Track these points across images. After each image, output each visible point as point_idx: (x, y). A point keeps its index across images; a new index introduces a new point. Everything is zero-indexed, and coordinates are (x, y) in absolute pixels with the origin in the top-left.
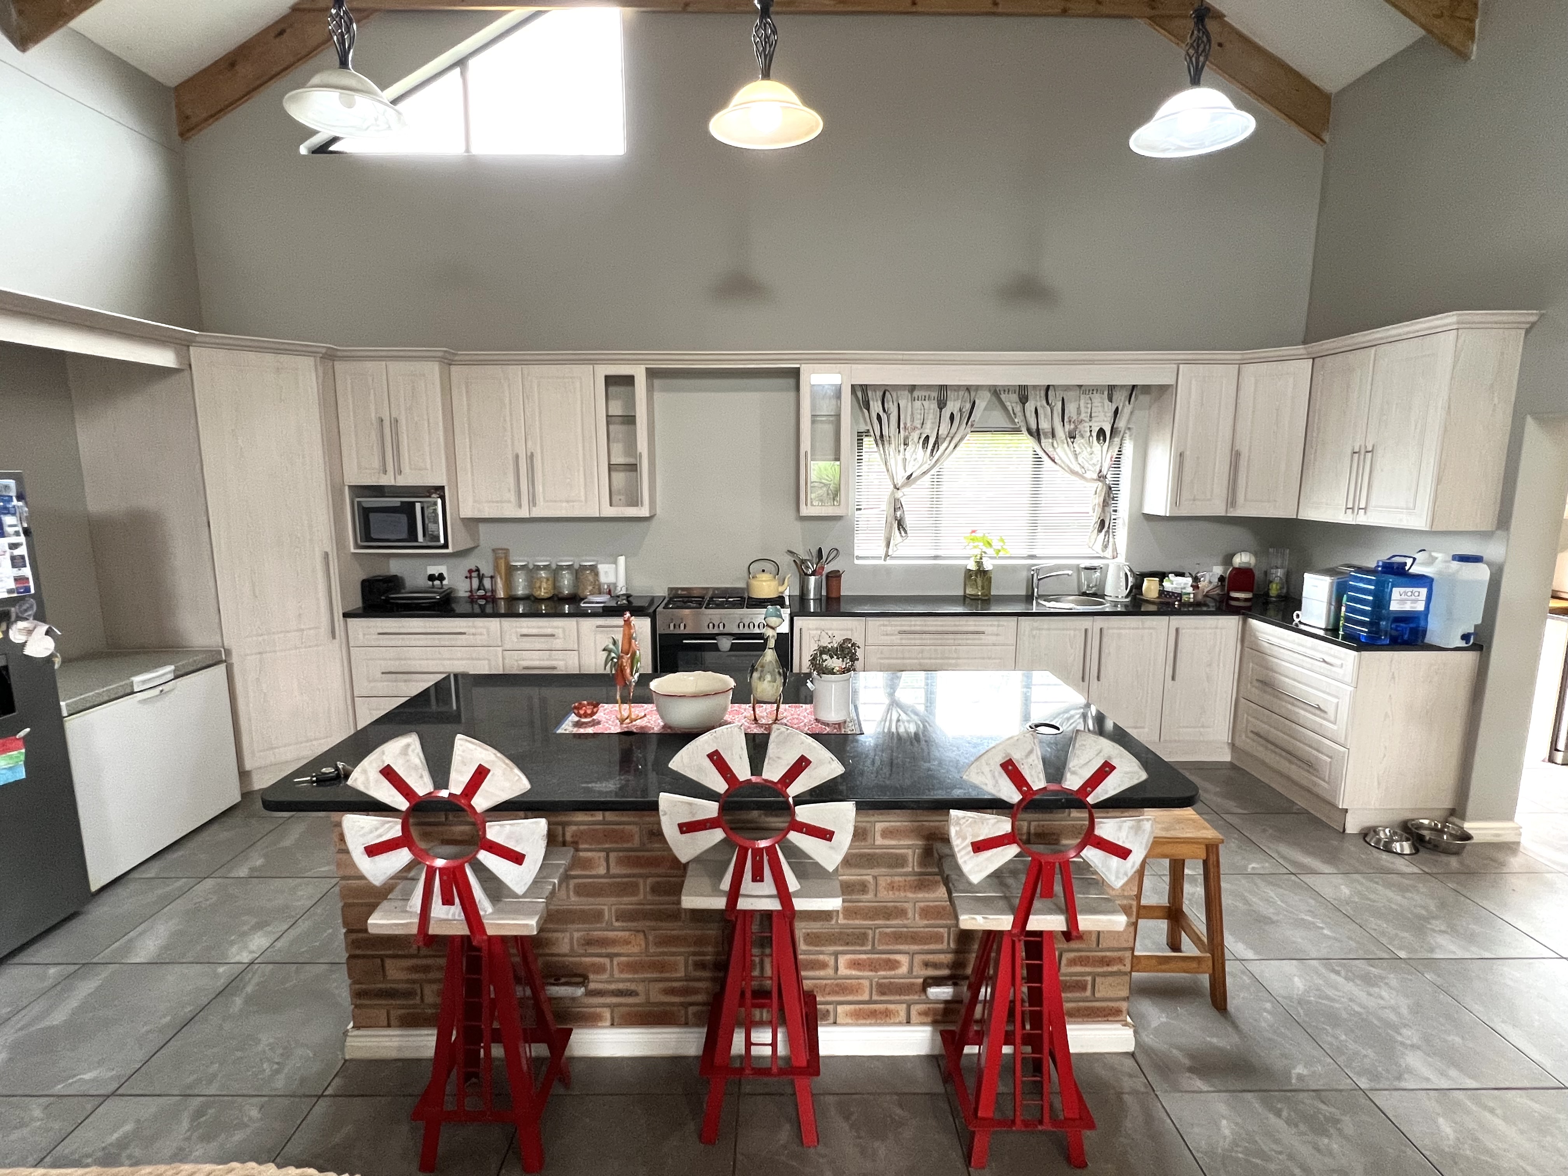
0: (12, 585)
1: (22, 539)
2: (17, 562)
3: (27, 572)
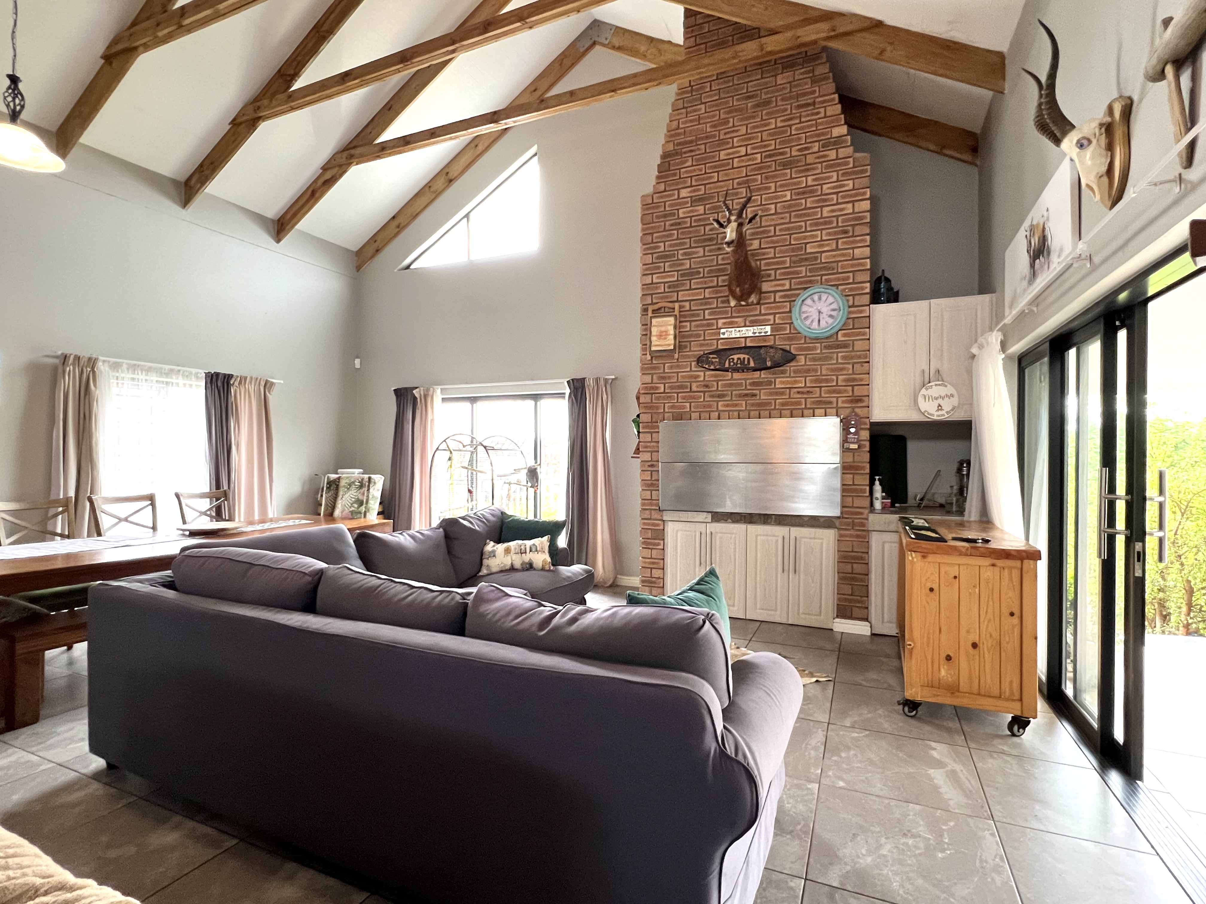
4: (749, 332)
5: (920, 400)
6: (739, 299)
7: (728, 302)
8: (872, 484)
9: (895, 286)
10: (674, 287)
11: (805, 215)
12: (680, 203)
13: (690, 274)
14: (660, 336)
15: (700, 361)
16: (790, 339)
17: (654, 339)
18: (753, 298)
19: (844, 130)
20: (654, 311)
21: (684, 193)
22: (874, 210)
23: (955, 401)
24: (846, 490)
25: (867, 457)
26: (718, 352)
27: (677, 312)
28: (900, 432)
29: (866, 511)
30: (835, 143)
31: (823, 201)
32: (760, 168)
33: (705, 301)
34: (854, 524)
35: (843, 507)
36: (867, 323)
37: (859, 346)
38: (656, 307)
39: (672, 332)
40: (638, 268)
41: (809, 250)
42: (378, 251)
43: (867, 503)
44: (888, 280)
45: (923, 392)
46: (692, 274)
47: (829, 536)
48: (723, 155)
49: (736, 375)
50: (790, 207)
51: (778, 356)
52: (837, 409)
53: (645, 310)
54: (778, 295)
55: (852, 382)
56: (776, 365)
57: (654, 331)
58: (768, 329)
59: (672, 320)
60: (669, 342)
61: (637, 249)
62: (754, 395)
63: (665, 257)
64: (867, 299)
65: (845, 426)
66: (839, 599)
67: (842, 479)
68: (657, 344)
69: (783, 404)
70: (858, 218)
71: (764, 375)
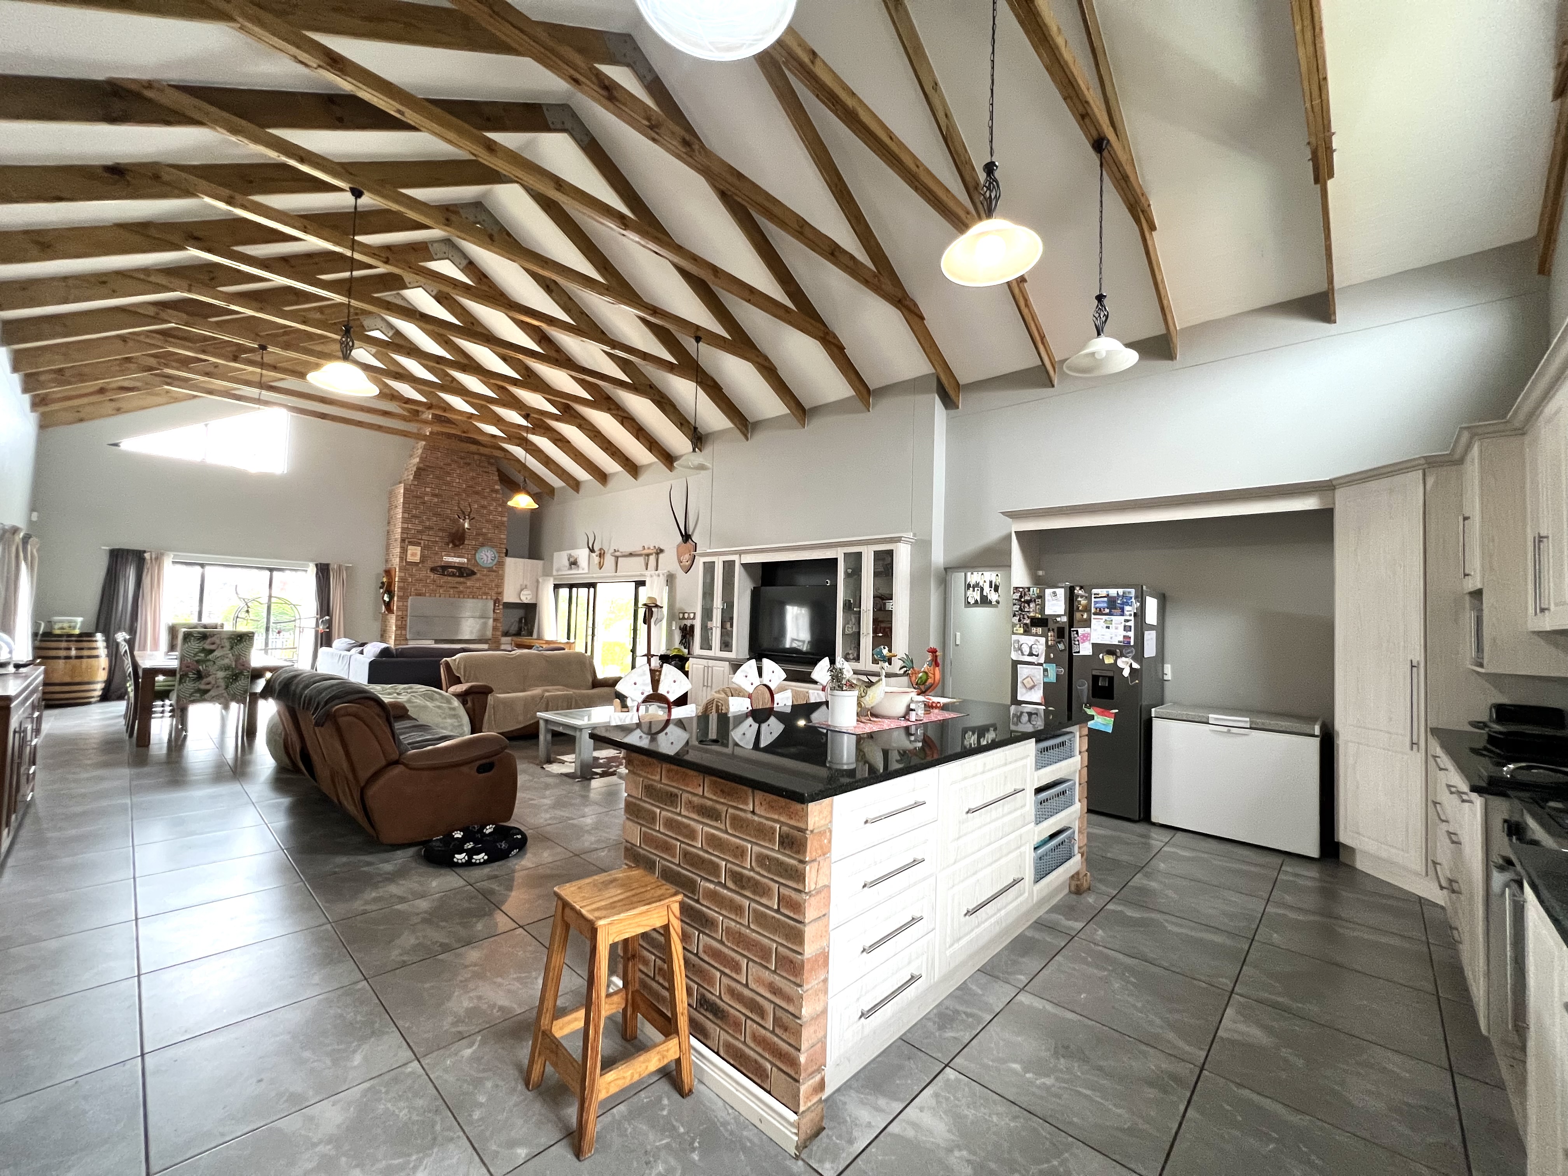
0: (1121, 639)
1: (1132, 618)
2: (1127, 629)
3: (1131, 634)
4: (457, 560)
5: (521, 594)
6: (453, 545)
9: (513, 551)
10: (419, 532)
11: (483, 516)
12: (427, 494)
13: (430, 528)
14: (412, 555)
15: (432, 570)
16: (474, 566)
17: (408, 555)
18: (460, 547)
21: (428, 490)
23: (532, 596)
24: (494, 628)
25: (502, 617)
26: (441, 567)
27: (422, 545)
28: (514, 606)
30: (496, 491)
31: (490, 513)
32: (464, 490)
33: (437, 542)
35: (492, 635)
36: (503, 564)
37: (500, 572)
38: (410, 540)
39: (419, 554)
41: (484, 531)
42: (81, 420)
44: (511, 548)
45: (522, 591)
49: (449, 578)
51: (469, 572)
52: (491, 596)
53: (404, 540)
55: (497, 586)
56: (467, 576)
57: (409, 552)
58: (465, 560)
59: (419, 548)
60: (417, 559)
62: (457, 588)
63: (414, 517)
64: (504, 554)
65: (494, 603)
67: (493, 624)
68: (410, 558)
69: (470, 593)
70: (503, 523)
71: (462, 579)
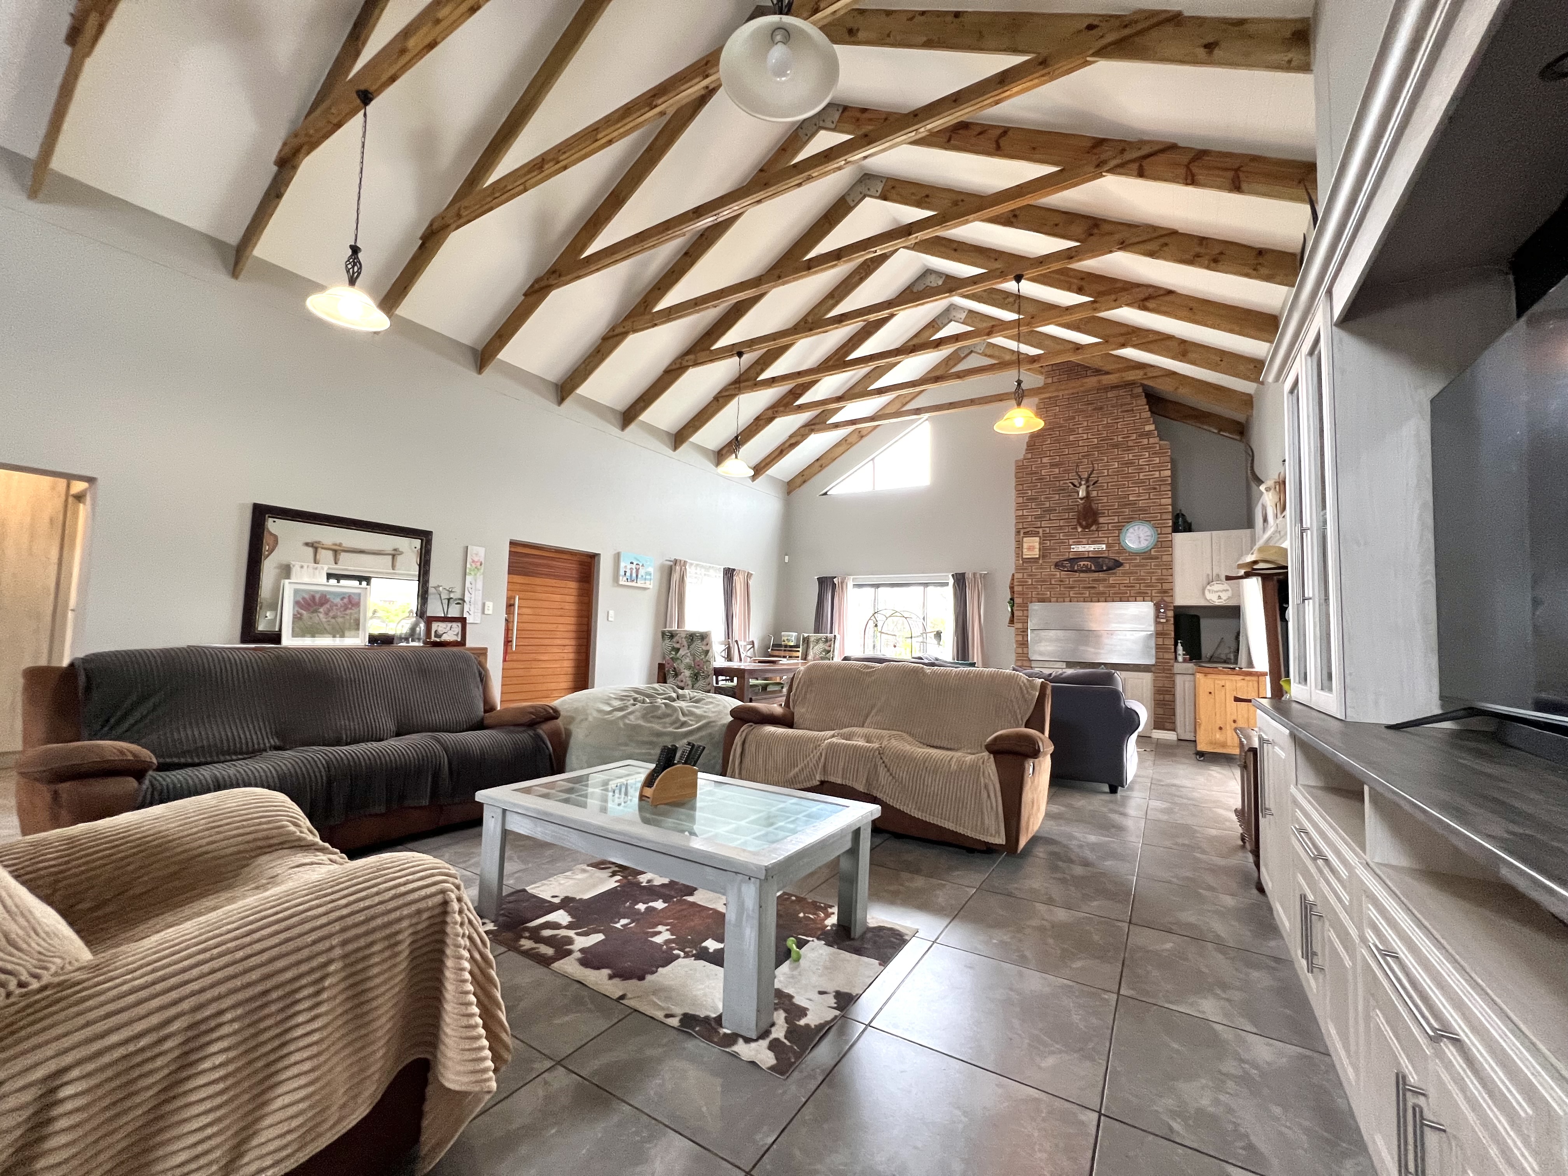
4: (1091, 548)
5: (1207, 592)
6: (1084, 528)
7: (1076, 528)
8: (1176, 645)
9: (1189, 520)
10: (1039, 518)
11: (1128, 477)
12: (1043, 466)
13: (1050, 510)
14: (1029, 549)
15: (1057, 565)
16: (1118, 553)
17: (1025, 551)
18: (1094, 528)
19: (1152, 427)
20: (1024, 533)
21: (1045, 460)
22: (1174, 476)
23: (1229, 594)
24: (1159, 648)
25: (1172, 628)
26: (1069, 560)
27: (1041, 535)
28: (1192, 613)
29: (1172, 661)
30: (1147, 435)
31: (1140, 469)
32: (1096, 447)
33: (1060, 528)
34: (1164, 670)
35: (1157, 659)
36: (1170, 545)
37: (1165, 558)
38: (1026, 530)
39: (1037, 546)
40: (1013, 506)
41: (1131, 499)
42: (804, 482)
43: (1172, 656)
44: (1183, 515)
45: (1208, 587)
46: (1051, 510)
47: (1148, 677)
48: (1072, 438)
49: (1082, 575)
50: (1118, 472)
51: (1111, 564)
52: (1151, 597)
53: (1018, 532)
54: (1110, 525)
55: (1161, 581)
56: (1109, 569)
57: (1025, 546)
58: (1104, 546)
59: (1037, 539)
60: (1036, 553)
61: (1013, 493)
62: (1094, 587)
63: (1031, 499)
64: (1170, 530)
65: (1157, 607)
66: (1155, 718)
67: (1156, 641)
68: (1027, 554)
69: (1115, 593)
70: (1162, 480)
71: (1101, 575)
